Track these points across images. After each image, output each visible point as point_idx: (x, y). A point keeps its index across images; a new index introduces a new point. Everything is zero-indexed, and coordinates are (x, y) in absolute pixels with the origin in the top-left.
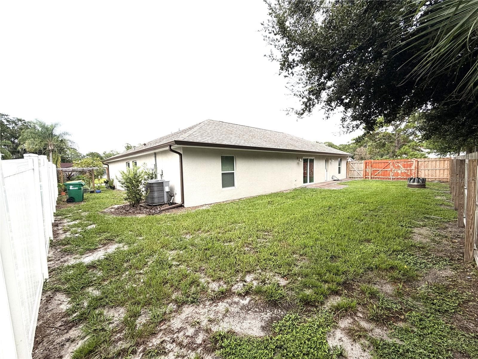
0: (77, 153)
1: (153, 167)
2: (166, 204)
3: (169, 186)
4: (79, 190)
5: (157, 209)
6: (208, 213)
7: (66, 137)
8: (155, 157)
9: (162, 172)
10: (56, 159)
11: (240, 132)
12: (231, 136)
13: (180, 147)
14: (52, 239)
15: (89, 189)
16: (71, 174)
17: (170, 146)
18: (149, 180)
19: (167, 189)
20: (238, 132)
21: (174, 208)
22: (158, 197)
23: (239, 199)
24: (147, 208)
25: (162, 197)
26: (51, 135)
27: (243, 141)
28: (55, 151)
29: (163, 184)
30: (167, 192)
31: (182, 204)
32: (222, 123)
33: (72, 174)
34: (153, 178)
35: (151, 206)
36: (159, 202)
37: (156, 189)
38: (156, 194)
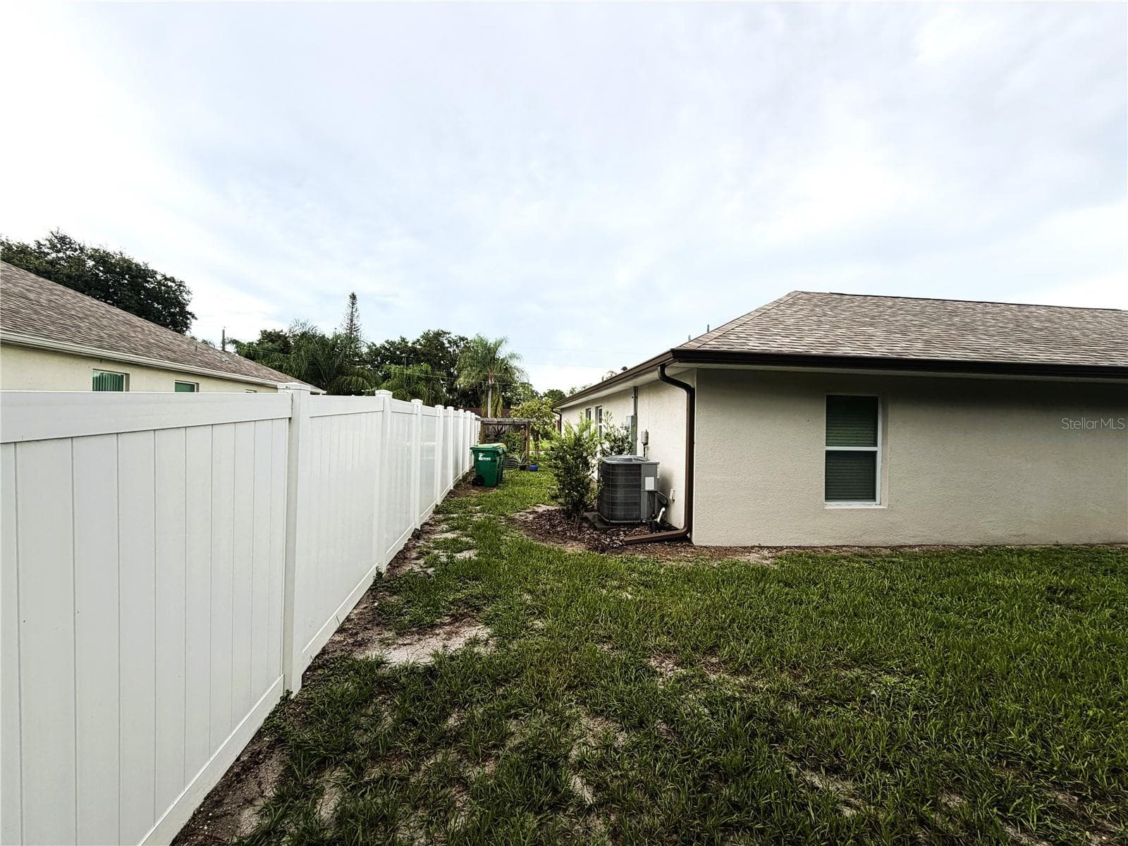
0: (532, 392)
1: (628, 423)
2: (644, 524)
3: (655, 477)
4: (493, 463)
5: (618, 535)
6: (761, 585)
7: (514, 363)
8: (636, 398)
9: (647, 438)
10: (496, 402)
11: (909, 317)
12: (871, 330)
13: (692, 369)
14: (383, 570)
15: (520, 461)
16: (501, 429)
17: (663, 367)
18: (613, 454)
19: (649, 484)
20: (898, 318)
21: (660, 541)
22: (626, 504)
23: (893, 548)
24: (595, 529)
25: (635, 504)
26: (494, 359)
27: (920, 345)
28: (496, 388)
29: (640, 470)
30: (649, 492)
31: (686, 532)
32: (838, 297)
33: (503, 430)
34: (624, 450)
35: (606, 523)
36: (627, 517)
37: (621, 480)
38: (620, 495)
